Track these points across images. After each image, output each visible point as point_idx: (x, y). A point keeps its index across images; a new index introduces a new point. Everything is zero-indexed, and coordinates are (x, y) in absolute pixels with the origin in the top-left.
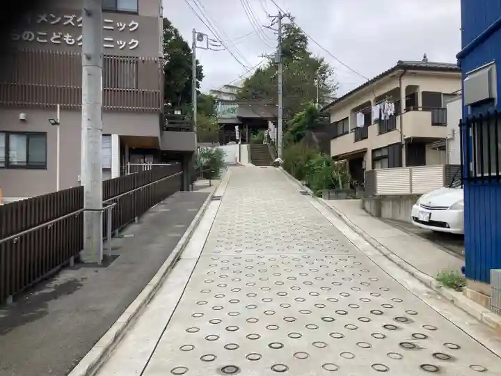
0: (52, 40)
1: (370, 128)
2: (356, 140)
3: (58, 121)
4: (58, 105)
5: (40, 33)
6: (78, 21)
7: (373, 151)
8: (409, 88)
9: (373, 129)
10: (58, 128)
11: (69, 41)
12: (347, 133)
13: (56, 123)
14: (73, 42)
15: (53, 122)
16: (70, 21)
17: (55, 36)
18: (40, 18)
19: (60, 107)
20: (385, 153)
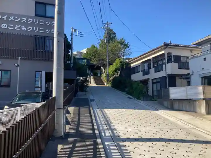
0: (16, 28)
1: (150, 70)
2: (144, 75)
3: (19, 65)
4: (19, 58)
5: (10, 25)
6: (28, 20)
7: (152, 80)
8: (168, 54)
9: (152, 70)
10: (19, 68)
11: (24, 29)
12: (139, 72)
13: (18, 66)
14: (26, 29)
15: (16, 65)
16: (25, 20)
17: (17, 27)
18: (10, 18)
19: (20, 58)
20: (158, 80)
